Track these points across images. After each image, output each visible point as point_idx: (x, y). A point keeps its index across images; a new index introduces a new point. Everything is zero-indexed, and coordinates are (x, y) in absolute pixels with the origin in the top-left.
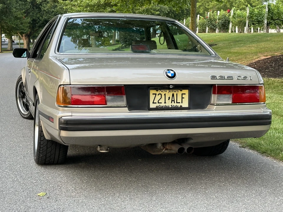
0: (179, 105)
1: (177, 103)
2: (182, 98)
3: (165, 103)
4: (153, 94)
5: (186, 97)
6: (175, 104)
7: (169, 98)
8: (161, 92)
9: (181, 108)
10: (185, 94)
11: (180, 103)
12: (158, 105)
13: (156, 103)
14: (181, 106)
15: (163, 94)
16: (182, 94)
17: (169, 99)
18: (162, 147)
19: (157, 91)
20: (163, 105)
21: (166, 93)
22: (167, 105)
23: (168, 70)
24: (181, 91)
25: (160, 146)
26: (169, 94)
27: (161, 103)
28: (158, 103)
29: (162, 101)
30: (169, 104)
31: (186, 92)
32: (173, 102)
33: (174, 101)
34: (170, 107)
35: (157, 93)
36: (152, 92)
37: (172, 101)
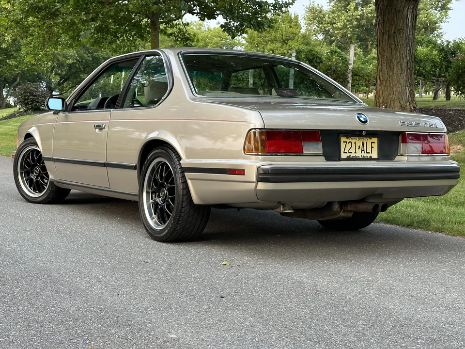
0: (368, 155)
1: (367, 153)
2: (372, 147)
3: (355, 153)
4: (344, 142)
5: (376, 146)
6: (365, 155)
7: (359, 146)
8: (351, 140)
9: (371, 159)
10: (374, 143)
11: (369, 153)
12: (348, 154)
13: (346, 153)
14: (371, 157)
15: (353, 142)
16: (372, 143)
17: (359, 148)
18: (339, 210)
19: (348, 138)
20: (353, 155)
21: (355, 141)
22: (357, 155)
23: (359, 114)
24: (371, 139)
25: (336, 207)
26: (359, 142)
27: (351, 153)
28: (349, 153)
29: (353, 150)
30: (359, 154)
31: (375, 140)
32: (363, 152)
33: (364, 150)
34: (360, 157)
35: (348, 141)
36: (343, 139)
37: (362, 150)
